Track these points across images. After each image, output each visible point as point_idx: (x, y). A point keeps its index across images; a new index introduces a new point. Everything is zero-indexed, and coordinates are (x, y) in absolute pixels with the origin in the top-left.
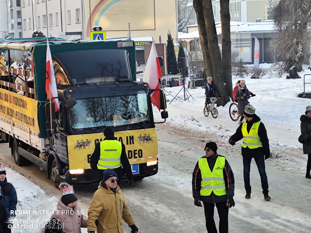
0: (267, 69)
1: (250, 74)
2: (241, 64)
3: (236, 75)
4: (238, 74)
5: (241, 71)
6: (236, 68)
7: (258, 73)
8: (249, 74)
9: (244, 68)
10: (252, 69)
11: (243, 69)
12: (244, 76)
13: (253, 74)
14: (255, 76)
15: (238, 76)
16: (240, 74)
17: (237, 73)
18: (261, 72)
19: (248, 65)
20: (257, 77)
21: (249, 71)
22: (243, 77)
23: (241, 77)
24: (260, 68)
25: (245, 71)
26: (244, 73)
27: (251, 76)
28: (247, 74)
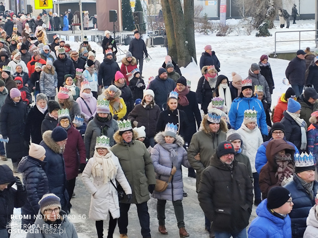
0: (234, 26)
1: (216, 30)
2: (205, 20)
3: (200, 32)
4: (202, 31)
5: (205, 27)
6: (200, 24)
7: (224, 30)
8: (214, 31)
9: (209, 24)
10: (218, 25)
11: (207, 25)
12: (209, 34)
13: (218, 31)
14: (221, 33)
15: (201, 33)
16: (205, 31)
17: (201, 30)
18: (227, 29)
19: (213, 21)
20: (224, 34)
21: (214, 28)
22: (207, 34)
23: (205, 34)
24: (226, 25)
25: (210, 28)
26: (209, 30)
27: (216, 33)
28: (212, 31)
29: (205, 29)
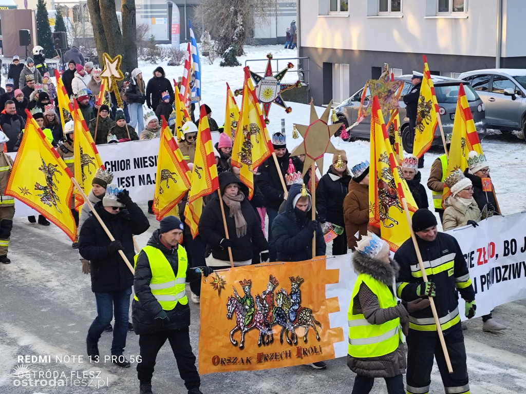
1: (166, 58)
2: (152, 43)
3: (146, 60)
4: (148, 59)
5: (152, 53)
6: (145, 49)
7: (177, 58)
8: (164, 59)
9: (157, 49)
10: (170, 50)
11: (155, 51)
12: (157, 62)
13: (170, 59)
14: (174, 61)
15: (148, 62)
16: (151, 58)
17: (146, 58)
18: (182, 56)
19: (163, 45)
20: (177, 63)
21: (164, 54)
22: (155, 63)
23: (152, 62)
24: (181, 50)
25: (159, 55)
26: (157, 57)
27: (168, 62)
28: (162, 58)
29: (152, 56)
